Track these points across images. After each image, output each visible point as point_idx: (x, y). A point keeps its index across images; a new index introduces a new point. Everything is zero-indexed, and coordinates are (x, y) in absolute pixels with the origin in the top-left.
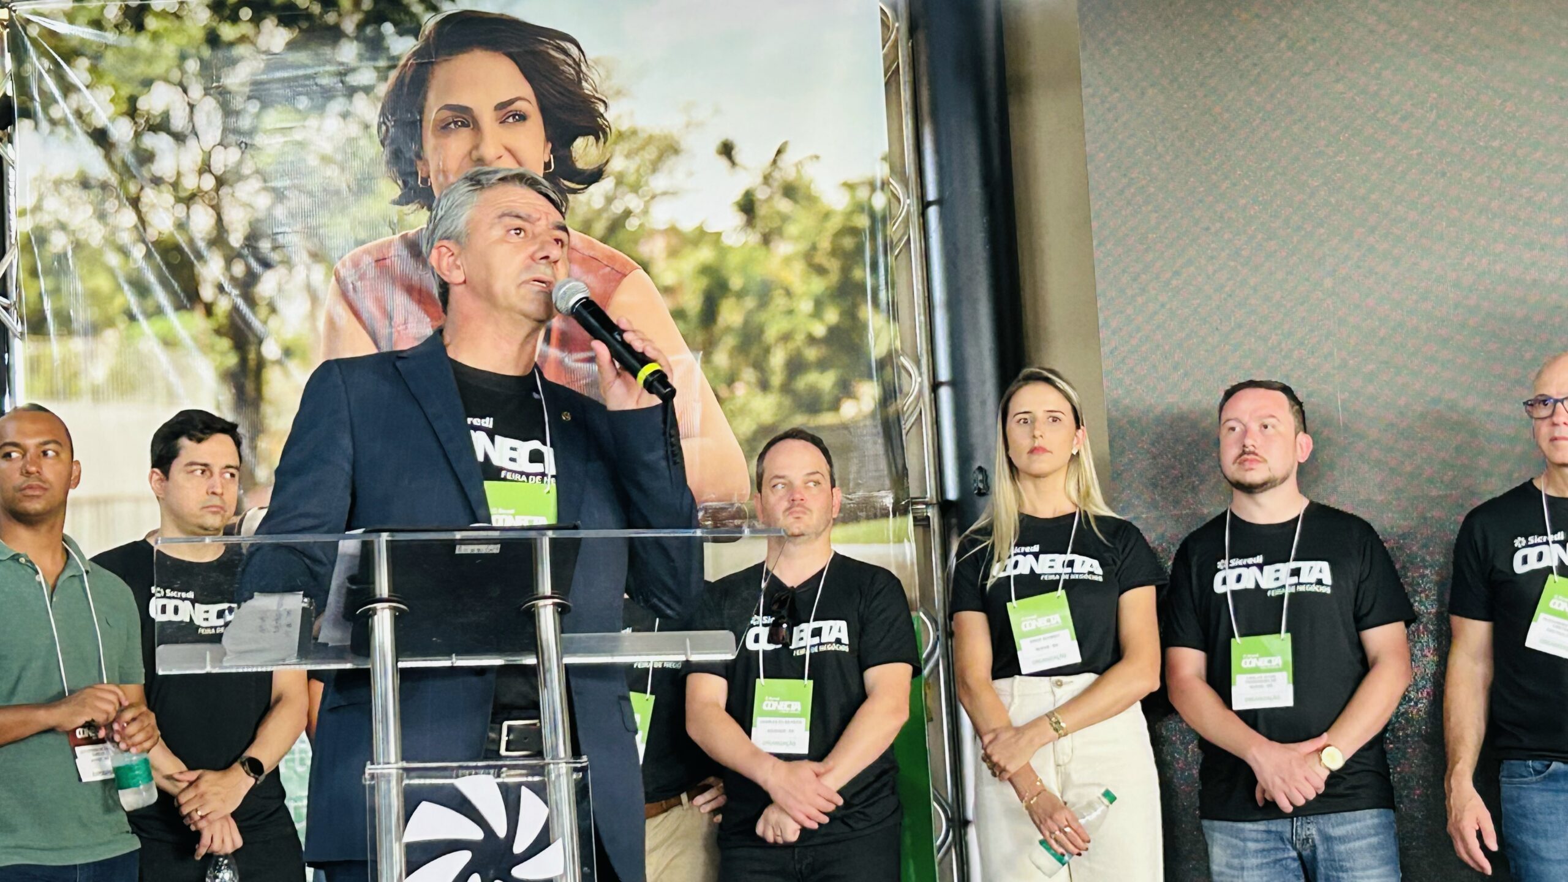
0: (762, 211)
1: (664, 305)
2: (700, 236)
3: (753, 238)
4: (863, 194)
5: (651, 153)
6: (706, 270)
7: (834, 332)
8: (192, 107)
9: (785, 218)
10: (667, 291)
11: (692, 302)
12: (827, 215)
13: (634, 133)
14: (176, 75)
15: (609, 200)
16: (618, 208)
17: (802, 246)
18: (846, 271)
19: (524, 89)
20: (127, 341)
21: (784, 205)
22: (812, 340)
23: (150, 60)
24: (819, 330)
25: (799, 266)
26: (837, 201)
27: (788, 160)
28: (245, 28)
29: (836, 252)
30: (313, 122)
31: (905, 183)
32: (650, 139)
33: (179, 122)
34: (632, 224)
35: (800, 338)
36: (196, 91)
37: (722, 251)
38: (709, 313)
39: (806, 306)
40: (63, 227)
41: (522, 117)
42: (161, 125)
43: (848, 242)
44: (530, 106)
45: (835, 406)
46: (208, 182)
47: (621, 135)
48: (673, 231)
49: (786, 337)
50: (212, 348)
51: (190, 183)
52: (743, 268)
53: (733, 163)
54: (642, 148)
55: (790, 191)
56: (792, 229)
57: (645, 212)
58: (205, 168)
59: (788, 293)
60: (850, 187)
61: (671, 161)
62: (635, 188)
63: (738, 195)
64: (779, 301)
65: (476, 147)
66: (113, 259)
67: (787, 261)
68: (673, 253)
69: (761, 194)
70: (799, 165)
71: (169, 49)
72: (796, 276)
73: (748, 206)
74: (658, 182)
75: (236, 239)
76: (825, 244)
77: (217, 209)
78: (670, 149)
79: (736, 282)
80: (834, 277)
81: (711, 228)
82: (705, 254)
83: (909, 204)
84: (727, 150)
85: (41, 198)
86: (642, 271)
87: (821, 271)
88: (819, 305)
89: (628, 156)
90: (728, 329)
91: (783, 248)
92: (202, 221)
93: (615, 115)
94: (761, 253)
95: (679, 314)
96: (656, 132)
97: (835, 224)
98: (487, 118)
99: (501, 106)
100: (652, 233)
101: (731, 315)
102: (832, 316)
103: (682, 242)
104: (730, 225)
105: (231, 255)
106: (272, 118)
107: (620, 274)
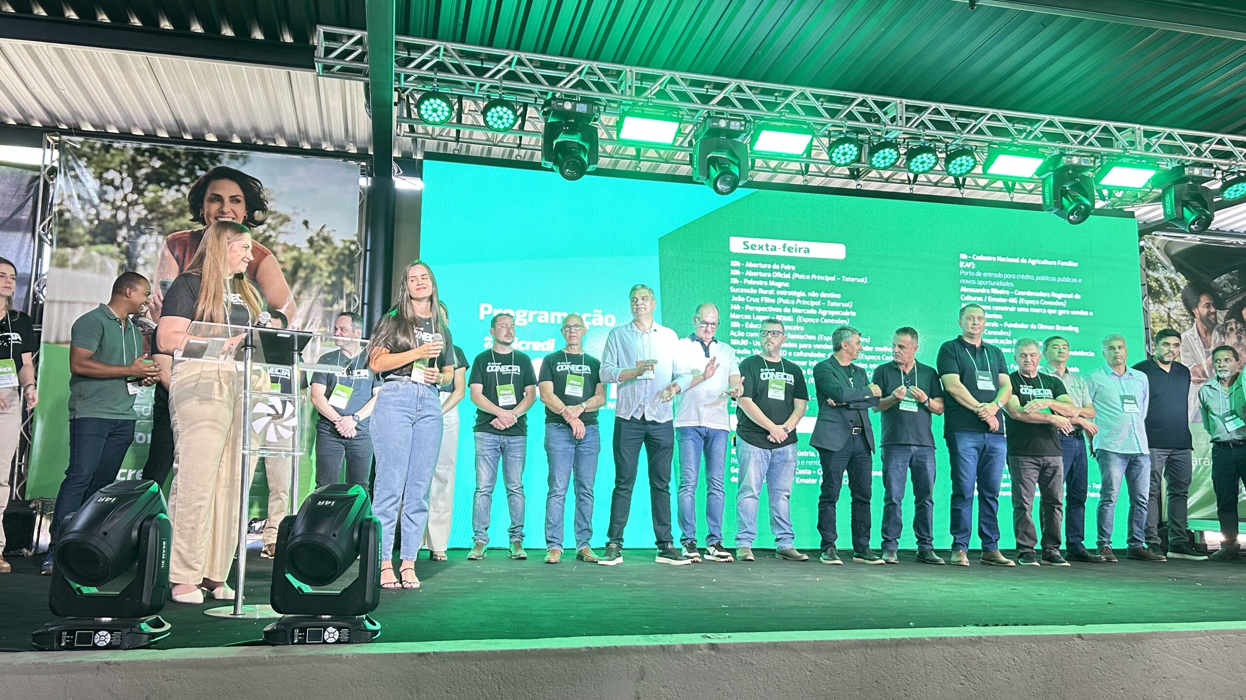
0: (315, 244)
1: (279, 267)
2: (294, 248)
3: (311, 252)
4: (348, 244)
5: (281, 219)
6: (294, 258)
7: (333, 283)
8: (122, 179)
9: (323, 247)
10: (281, 262)
11: (289, 267)
12: (336, 248)
13: (275, 212)
14: (118, 168)
15: (265, 231)
16: (267, 234)
17: (326, 256)
18: (340, 266)
19: (241, 193)
20: (88, 251)
21: (322, 243)
22: (326, 284)
23: (110, 162)
24: (329, 282)
25: (325, 262)
26: (340, 245)
27: (325, 230)
28: (146, 159)
29: (337, 259)
30: (165, 191)
31: (361, 244)
32: (280, 215)
33: (117, 183)
34: (272, 240)
35: (323, 284)
36: (125, 175)
37: (301, 254)
38: (295, 272)
39: (326, 274)
40: (69, 211)
41: (239, 201)
42: (111, 183)
43: (341, 257)
44: (242, 199)
45: (332, 305)
46: (125, 204)
47: (271, 213)
48: (285, 244)
49: (318, 283)
50: (118, 257)
51: (118, 203)
52: (307, 260)
53: (307, 227)
54: (278, 217)
55: (326, 240)
56: (324, 251)
57: (276, 237)
58: (125, 198)
59: (321, 269)
60: (344, 241)
61: (287, 223)
62: (274, 229)
63: (308, 237)
64: (318, 272)
65: (222, 208)
66: (86, 224)
67: (321, 260)
68: (284, 251)
69: (316, 239)
70: (329, 232)
71: (117, 160)
72: (323, 265)
73: (311, 241)
74: (282, 229)
75: (133, 223)
76: (334, 256)
77: (127, 213)
78: (287, 219)
79: (304, 264)
80: (336, 267)
81: (297, 246)
82: (295, 253)
83: (362, 249)
84: (306, 223)
85: (63, 200)
86: (272, 255)
87: (332, 264)
88: (330, 275)
89: (273, 219)
90: (300, 278)
91: (321, 256)
92: (121, 216)
93: (270, 206)
94: (313, 256)
95: (284, 270)
96: (283, 213)
97: (338, 251)
98: (227, 200)
99: (231, 197)
100: (278, 244)
101: (302, 274)
102: (334, 278)
103: (288, 248)
104: (304, 246)
105: (130, 229)
106: (151, 187)
107: (265, 255)
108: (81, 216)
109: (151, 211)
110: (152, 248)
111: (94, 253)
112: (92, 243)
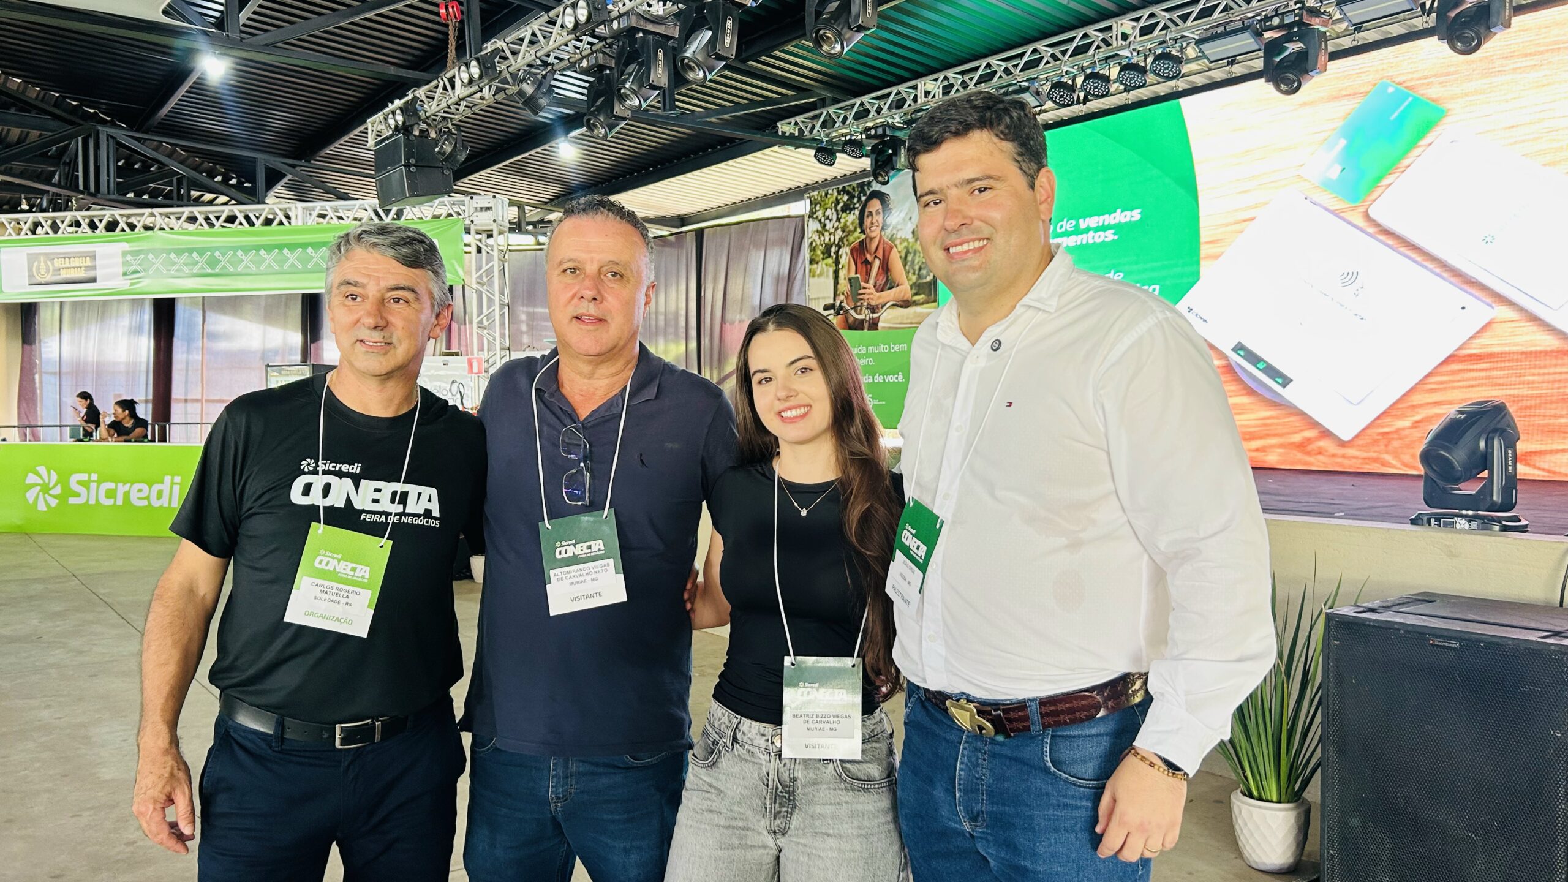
1: (898, 255)
2: (905, 240)
3: (914, 240)
6: (905, 247)
8: (833, 214)
10: (899, 252)
11: (903, 255)
19: (881, 207)
30: (849, 216)
33: (831, 216)
36: (833, 210)
37: (909, 243)
41: (880, 213)
42: (828, 217)
46: (834, 230)
48: (901, 239)
50: (833, 266)
51: (831, 230)
58: (833, 227)
65: (872, 220)
66: (820, 247)
68: (901, 243)
74: (899, 227)
77: (835, 235)
82: (906, 244)
92: (833, 238)
95: (901, 257)
98: (874, 214)
99: (876, 211)
103: (903, 241)
104: (910, 236)
106: (844, 215)
107: (891, 248)
108: (818, 243)
109: (843, 231)
110: (844, 257)
111: (824, 266)
112: (823, 259)
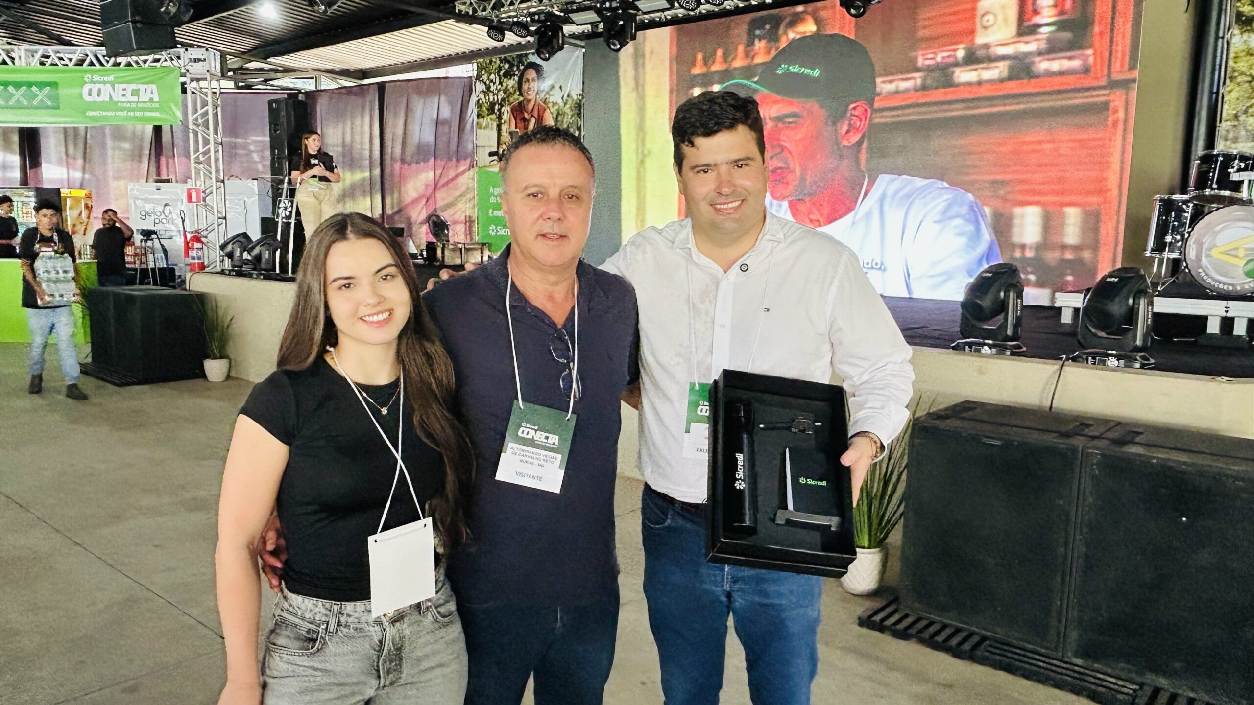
0: (565, 99)
1: (551, 115)
3: (563, 104)
8: (496, 78)
9: (568, 101)
12: (573, 100)
19: (536, 75)
20: (487, 119)
21: (568, 98)
23: (492, 70)
24: (571, 121)
26: (575, 98)
27: (568, 90)
28: (503, 64)
30: (510, 81)
33: (494, 80)
35: (568, 123)
36: (496, 75)
37: (559, 106)
42: (492, 81)
48: (553, 102)
51: (495, 92)
52: (562, 110)
55: (569, 96)
56: (569, 103)
57: (549, 98)
58: (496, 89)
59: (567, 114)
62: (548, 94)
63: (562, 96)
64: (566, 117)
65: (529, 85)
66: (486, 105)
67: (567, 109)
69: (565, 96)
70: (570, 90)
71: (494, 68)
72: (568, 111)
73: (563, 98)
74: (551, 93)
76: (573, 105)
77: (498, 96)
78: (553, 87)
79: (561, 112)
81: (558, 102)
84: (561, 87)
86: (548, 110)
87: (572, 110)
91: (567, 106)
92: (496, 98)
98: (531, 81)
103: (554, 104)
105: (499, 104)
106: (505, 80)
110: (506, 113)
